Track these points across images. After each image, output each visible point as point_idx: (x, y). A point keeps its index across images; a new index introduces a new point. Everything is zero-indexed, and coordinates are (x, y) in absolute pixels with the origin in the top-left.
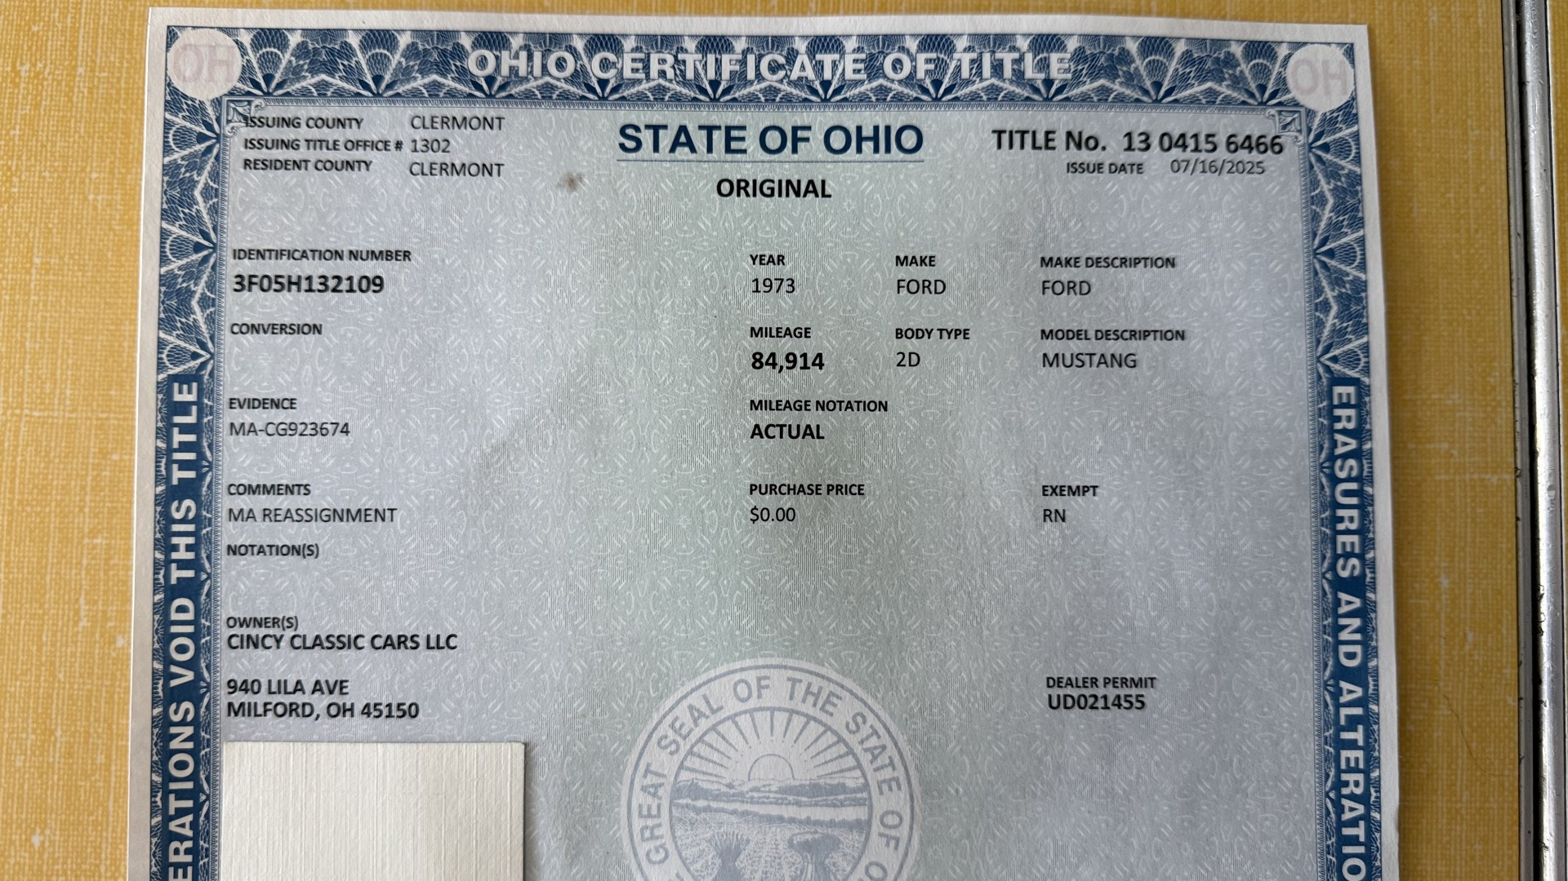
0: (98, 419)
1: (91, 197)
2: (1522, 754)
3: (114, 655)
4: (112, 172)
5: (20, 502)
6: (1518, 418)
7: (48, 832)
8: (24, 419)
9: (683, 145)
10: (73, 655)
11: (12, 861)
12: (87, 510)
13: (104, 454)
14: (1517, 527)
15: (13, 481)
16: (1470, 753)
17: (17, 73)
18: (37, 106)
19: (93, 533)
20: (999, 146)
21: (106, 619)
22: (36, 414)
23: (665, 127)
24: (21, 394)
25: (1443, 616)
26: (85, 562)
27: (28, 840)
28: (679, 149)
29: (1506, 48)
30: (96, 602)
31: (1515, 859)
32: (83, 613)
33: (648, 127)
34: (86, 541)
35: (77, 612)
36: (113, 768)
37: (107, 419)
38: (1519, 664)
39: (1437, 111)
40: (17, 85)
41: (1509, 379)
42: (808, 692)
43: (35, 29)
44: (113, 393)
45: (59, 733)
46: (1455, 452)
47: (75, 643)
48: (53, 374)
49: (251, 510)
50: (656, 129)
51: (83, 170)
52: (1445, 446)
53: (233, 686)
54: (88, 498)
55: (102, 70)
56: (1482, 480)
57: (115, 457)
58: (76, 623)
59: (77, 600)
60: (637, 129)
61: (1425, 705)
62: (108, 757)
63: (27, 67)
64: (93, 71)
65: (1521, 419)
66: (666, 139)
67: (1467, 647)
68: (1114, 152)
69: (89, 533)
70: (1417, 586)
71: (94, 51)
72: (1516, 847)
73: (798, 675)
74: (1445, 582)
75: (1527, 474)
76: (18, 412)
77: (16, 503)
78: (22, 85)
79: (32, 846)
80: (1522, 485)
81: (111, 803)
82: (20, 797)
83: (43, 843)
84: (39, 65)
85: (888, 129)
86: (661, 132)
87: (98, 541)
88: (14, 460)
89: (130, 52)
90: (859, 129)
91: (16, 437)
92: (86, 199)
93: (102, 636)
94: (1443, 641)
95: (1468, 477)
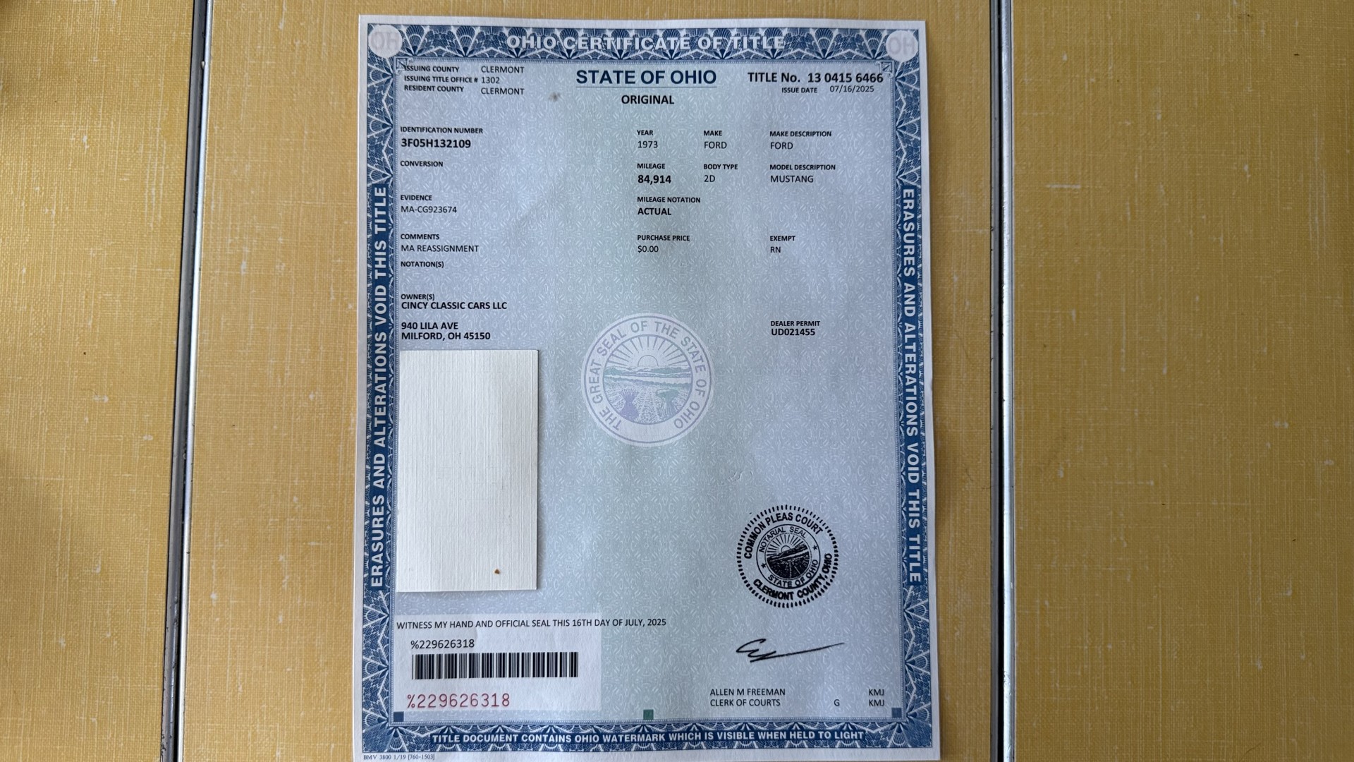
0: (337, 205)
1: (331, 103)
2: (992, 356)
3: (347, 312)
4: (340, 92)
5: (301, 243)
6: (993, 203)
7: (317, 393)
8: (302, 205)
9: (606, 80)
10: (328, 312)
11: (300, 406)
12: (333, 247)
13: (340, 221)
14: (991, 253)
15: (297, 233)
16: (967, 356)
17: (294, 45)
18: (304, 61)
19: (336, 258)
20: (751, 80)
21: (343, 296)
22: (308, 203)
23: (598, 71)
24: (300, 194)
25: (955, 294)
26: (333, 270)
27: (308, 397)
28: (604, 82)
29: (992, 31)
30: (338, 289)
31: (989, 404)
32: (332, 294)
33: (590, 71)
34: (333, 261)
35: (329, 293)
36: (348, 364)
37: (342, 205)
38: (991, 316)
39: (958, 61)
40: (294, 51)
41: (989, 186)
42: (664, 328)
43: (302, 24)
44: (344, 193)
45: (322, 348)
46: (962, 219)
47: (329, 307)
48: (315, 185)
49: (412, 246)
50: (593, 72)
51: (327, 90)
52: (957, 217)
53: (404, 325)
54: (333, 242)
55: (334, 44)
56: (975, 232)
57: (346, 223)
58: (329, 298)
59: (329, 288)
60: (585, 72)
61: (946, 334)
62: (345, 358)
63: (299, 42)
64: (330, 44)
65: (995, 204)
66: (598, 77)
67: (966, 308)
68: (804, 82)
69: (335, 257)
70: (942, 280)
71: (330, 35)
72: (989, 399)
73: (660, 320)
74: (956, 279)
75: (997, 230)
76: (299, 202)
77: (299, 244)
78: (297, 51)
79: (309, 400)
80: (995, 235)
81: (347, 380)
82: (303, 377)
83: (314, 398)
84: (305, 42)
85: (700, 72)
86: (596, 74)
87: (339, 261)
88: (298, 224)
89: (347, 35)
90: (687, 72)
91: (298, 214)
92: (328, 104)
93: (341, 304)
94: (954, 306)
95: (968, 231)
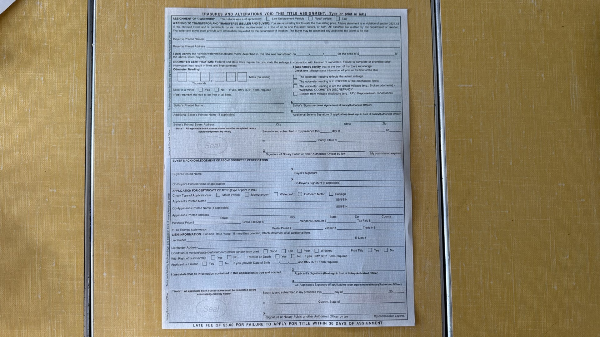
0: (153, 104)
1: (148, 60)
2: (437, 160)
3: (159, 150)
4: (152, 55)
5: (138, 121)
6: (435, 94)
7: (147, 185)
8: (137, 104)
10: (150, 150)
11: (140, 191)
12: (152, 122)
13: (154, 111)
14: (435, 116)
15: (136, 117)
16: (426, 160)
17: (132, 35)
18: (136, 42)
19: (153, 126)
21: (157, 143)
22: (140, 103)
24: (136, 100)
25: (420, 133)
26: (152, 132)
29: (432, 20)
30: (154, 140)
31: (436, 180)
32: (152, 142)
34: (152, 128)
36: (160, 172)
37: (155, 104)
38: (436, 142)
39: (418, 33)
40: (131, 38)
41: (433, 86)
43: (135, 26)
44: (155, 99)
45: (148, 166)
46: (422, 101)
47: (151, 148)
48: (143, 95)
51: (146, 54)
52: (420, 100)
54: (152, 120)
55: (149, 34)
56: (427, 107)
57: (157, 111)
58: (151, 144)
59: (151, 140)
61: (417, 151)
62: (159, 170)
63: (134, 34)
64: (147, 35)
65: (436, 94)
67: (425, 139)
70: (414, 128)
71: (147, 31)
72: (436, 178)
74: (420, 127)
75: (437, 105)
78: (133, 38)
79: (143, 188)
80: (436, 107)
81: (159, 179)
82: (141, 178)
83: (146, 187)
84: (136, 34)
87: (154, 128)
88: (136, 113)
89: (155, 30)
91: (136, 108)
93: (156, 146)
94: (420, 138)
95: (424, 106)
